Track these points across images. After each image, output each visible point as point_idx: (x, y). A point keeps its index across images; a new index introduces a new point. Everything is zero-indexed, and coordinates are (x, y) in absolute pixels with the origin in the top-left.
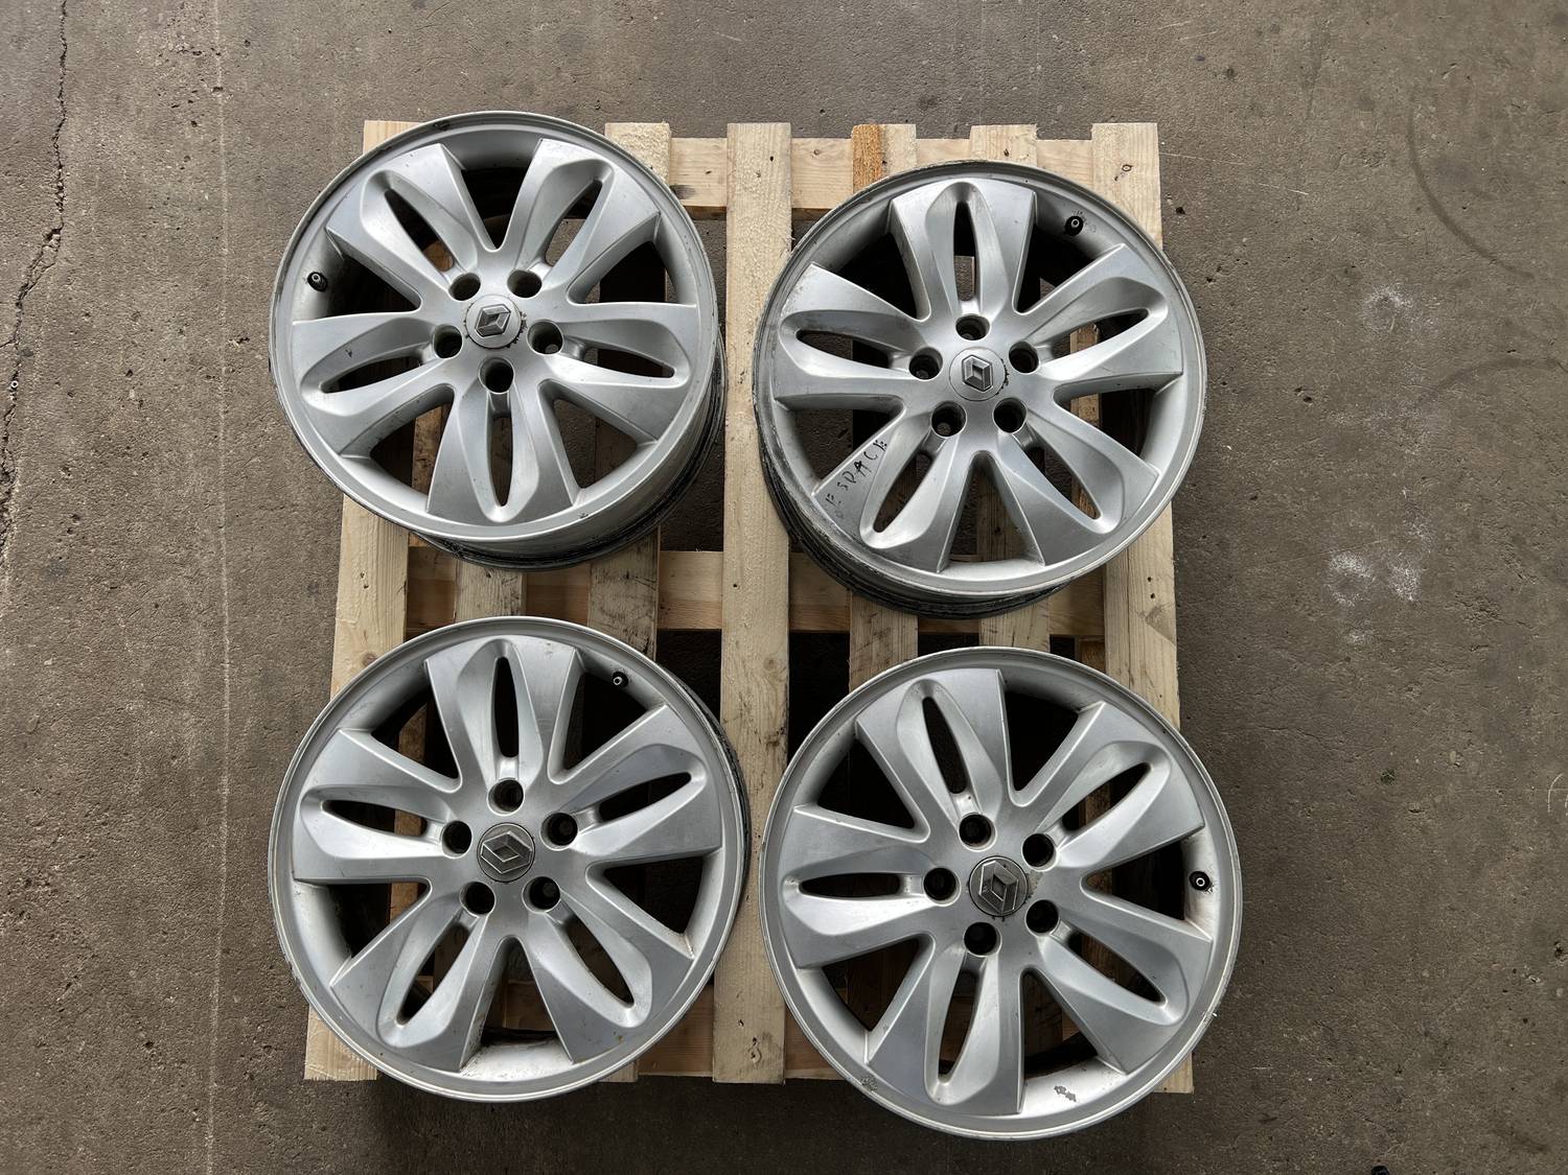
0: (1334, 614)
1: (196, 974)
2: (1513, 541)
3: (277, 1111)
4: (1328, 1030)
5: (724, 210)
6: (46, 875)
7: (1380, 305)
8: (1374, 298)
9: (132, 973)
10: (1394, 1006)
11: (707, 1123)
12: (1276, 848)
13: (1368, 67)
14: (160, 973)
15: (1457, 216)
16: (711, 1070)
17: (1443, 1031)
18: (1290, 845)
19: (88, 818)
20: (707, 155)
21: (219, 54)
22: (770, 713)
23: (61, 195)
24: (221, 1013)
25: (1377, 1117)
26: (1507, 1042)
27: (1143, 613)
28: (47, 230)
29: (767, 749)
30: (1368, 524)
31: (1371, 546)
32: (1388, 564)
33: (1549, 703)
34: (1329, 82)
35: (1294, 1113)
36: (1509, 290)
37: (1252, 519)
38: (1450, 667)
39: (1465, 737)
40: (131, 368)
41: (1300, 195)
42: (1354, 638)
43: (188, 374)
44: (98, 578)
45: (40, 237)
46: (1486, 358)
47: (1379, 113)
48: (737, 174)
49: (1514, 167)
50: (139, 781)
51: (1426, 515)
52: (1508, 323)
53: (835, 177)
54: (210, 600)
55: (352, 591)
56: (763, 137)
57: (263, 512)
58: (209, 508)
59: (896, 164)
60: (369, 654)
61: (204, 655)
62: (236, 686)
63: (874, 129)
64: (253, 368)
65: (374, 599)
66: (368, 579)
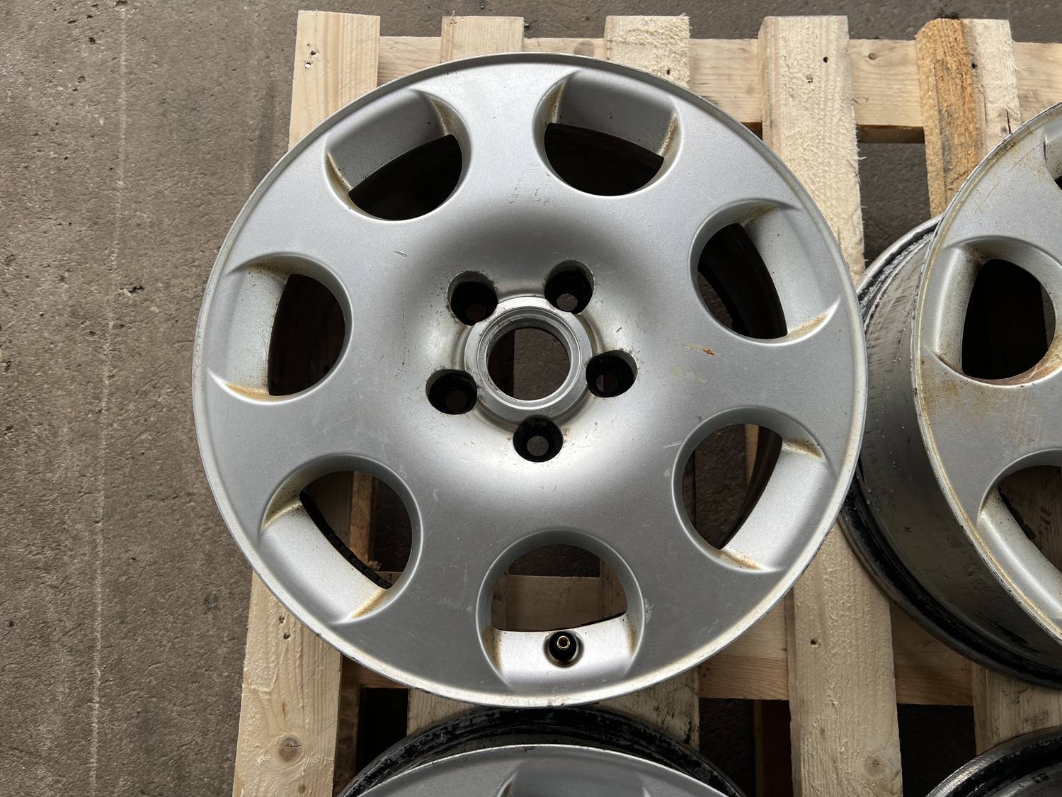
43: (67, 330)
48: (781, 79)
53: (898, 87)
54: (79, 617)
55: (267, 644)
56: (813, 33)
57: (151, 503)
58: (85, 497)
59: (989, 67)
60: (288, 739)
61: (67, 691)
62: (106, 734)
63: (956, 25)
64: (147, 323)
65: (298, 655)
66: (291, 625)
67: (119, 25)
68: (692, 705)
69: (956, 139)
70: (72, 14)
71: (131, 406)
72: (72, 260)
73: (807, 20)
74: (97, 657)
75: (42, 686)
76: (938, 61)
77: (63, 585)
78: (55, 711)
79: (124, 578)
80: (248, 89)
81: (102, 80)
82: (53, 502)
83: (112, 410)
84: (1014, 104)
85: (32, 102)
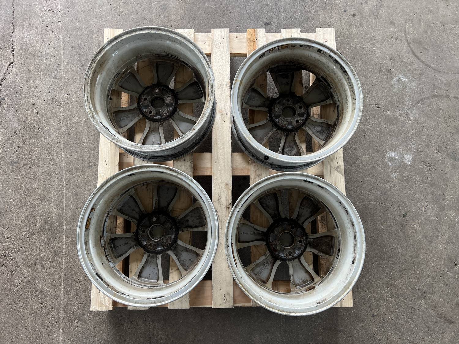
0: (388, 169)
1: (56, 282)
2: (438, 147)
3: (81, 322)
4: (390, 289)
5: (210, 54)
6: (10, 253)
7: (398, 80)
8: (396, 78)
9: (37, 282)
10: (409, 282)
11: (209, 322)
12: (374, 237)
13: (392, 13)
14: (45, 282)
15: (419, 55)
16: (212, 305)
17: (423, 288)
18: (378, 236)
19: (23, 236)
20: (205, 38)
21: (60, 11)
22: (227, 199)
23: (13, 53)
24: (64, 293)
25: (405, 314)
26: (442, 291)
27: (334, 168)
28: (9, 63)
29: (226, 209)
30: (397, 143)
31: (398, 149)
32: (403, 154)
33: (450, 193)
34: (382, 17)
35: (382, 314)
36: (434, 76)
37: (364, 142)
38: (421, 183)
39: (427, 203)
40: (34, 103)
41: (374, 49)
42: (394, 175)
43: (52, 104)
44: (25, 165)
45: (7, 65)
46: (429, 95)
47: (396, 26)
48: (214, 43)
49: (435, 41)
50: (38, 225)
51: (413, 140)
52: (434, 85)
53: (242, 44)
54: (59, 171)
55: (103, 165)
56: (221, 32)
57: (75, 145)
58: (59, 144)
59: (260, 40)
61: (57, 187)
62: (67, 196)
63: (253, 30)
64: (71, 103)
65: (109, 168)
66: (107, 162)
67: (59, 27)
70: (47, 24)
71: (68, 122)
72: (52, 88)
73: (220, 29)
74: (64, 179)
75: (51, 186)
76: (248, 39)
77: (55, 164)
78: (55, 191)
80: (93, 44)
81: (56, 42)
82: (51, 145)
83: (64, 123)
85: (38, 48)
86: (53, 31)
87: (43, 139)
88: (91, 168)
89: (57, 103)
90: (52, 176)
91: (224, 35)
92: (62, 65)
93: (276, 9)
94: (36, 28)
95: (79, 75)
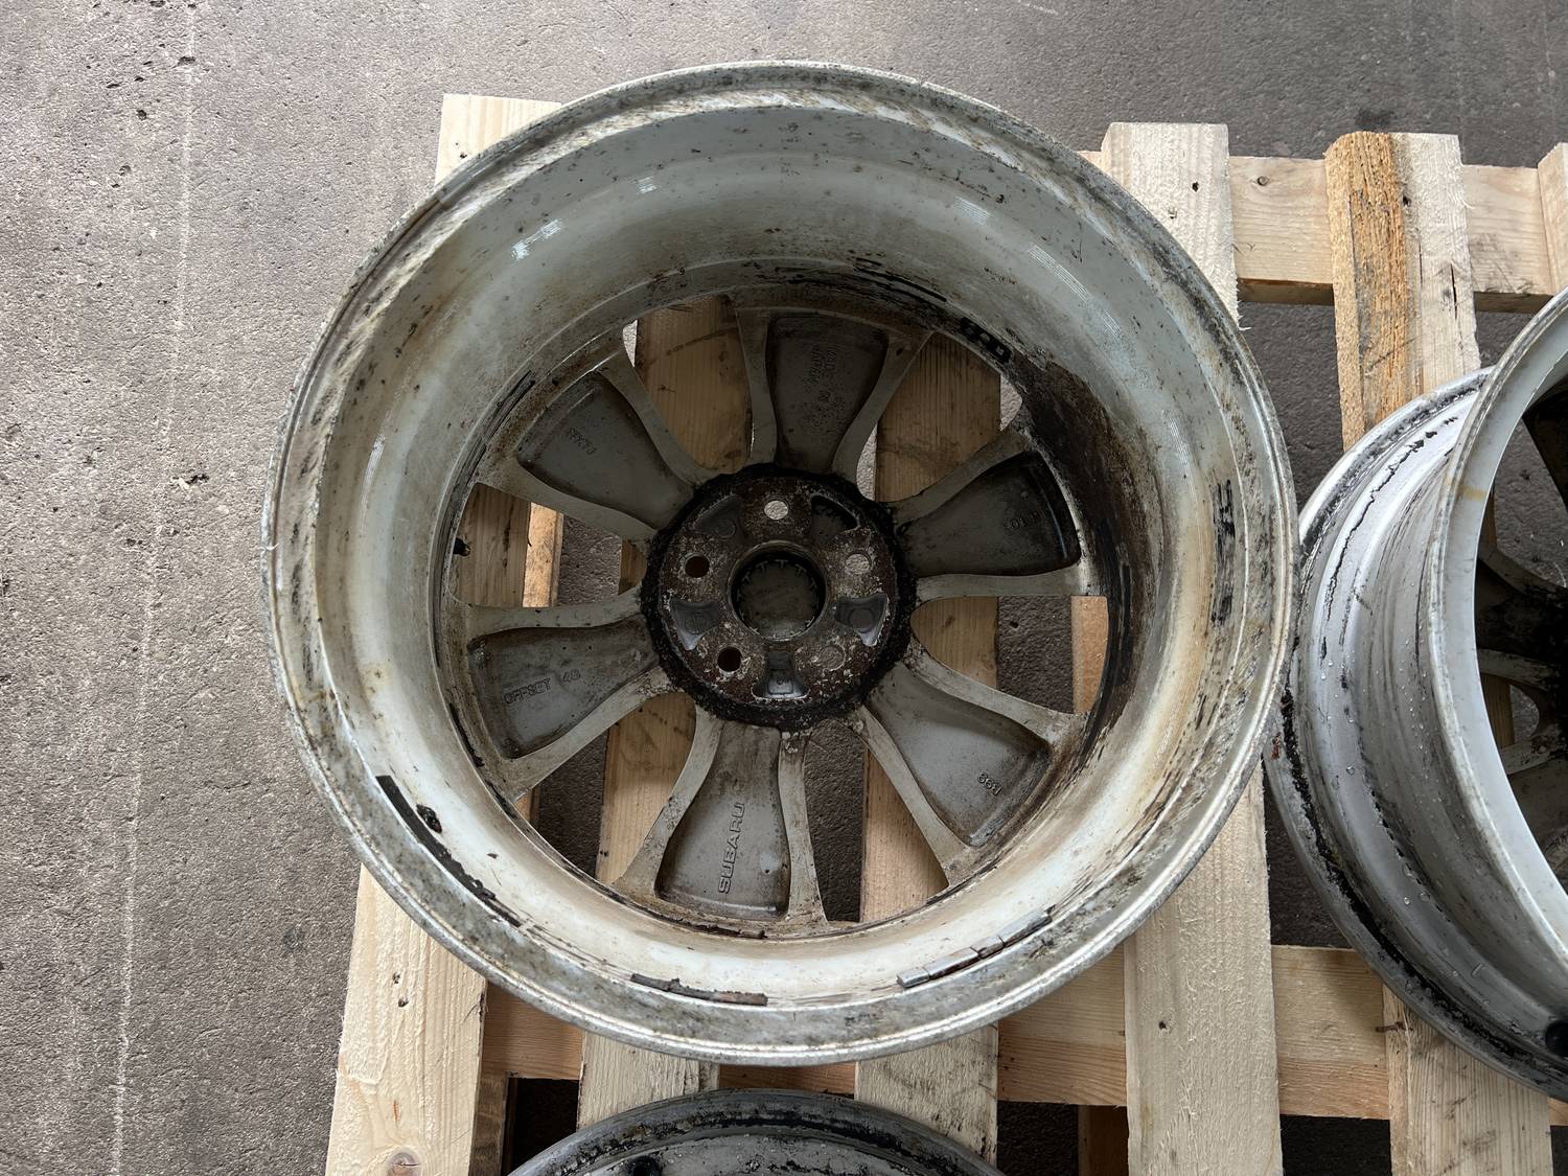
43: (94, 536)
53: (1297, 225)
54: (99, 958)
55: (374, 1012)
56: (1179, 147)
57: (210, 792)
58: (113, 782)
59: (1429, 202)
60: (401, 1155)
61: (80, 1066)
62: (135, 1132)
63: (1381, 141)
64: (212, 529)
65: (420, 1030)
66: (410, 987)
67: (182, 93)
68: (987, 1114)
69: (1378, 305)
70: (113, 74)
71: (185, 650)
72: (106, 434)
73: (1171, 130)
74: (124, 1017)
75: (43, 1058)
76: (1354, 193)
77: (77, 910)
78: (61, 1097)
79: (167, 903)
80: (368, 192)
81: (155, 175)
82: (66, 788)
83: (156, 655)
84: (1462, 257)
85: (52, 201)
86: (142, 114)
87: (19, 747)
88: (300, 947)
89: (125, 526)
90: (50, 995)
91: (1194, 161)
92: (179, 308)
93: (1420, 44)
94: (53, 92)
95: (270, 367)
